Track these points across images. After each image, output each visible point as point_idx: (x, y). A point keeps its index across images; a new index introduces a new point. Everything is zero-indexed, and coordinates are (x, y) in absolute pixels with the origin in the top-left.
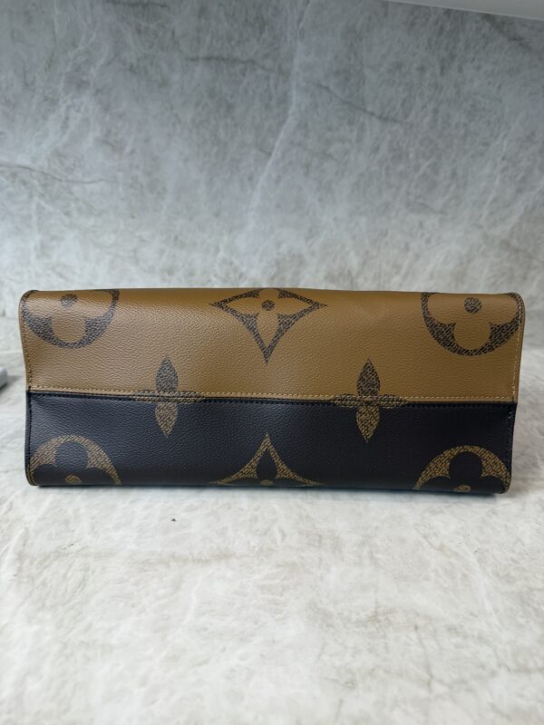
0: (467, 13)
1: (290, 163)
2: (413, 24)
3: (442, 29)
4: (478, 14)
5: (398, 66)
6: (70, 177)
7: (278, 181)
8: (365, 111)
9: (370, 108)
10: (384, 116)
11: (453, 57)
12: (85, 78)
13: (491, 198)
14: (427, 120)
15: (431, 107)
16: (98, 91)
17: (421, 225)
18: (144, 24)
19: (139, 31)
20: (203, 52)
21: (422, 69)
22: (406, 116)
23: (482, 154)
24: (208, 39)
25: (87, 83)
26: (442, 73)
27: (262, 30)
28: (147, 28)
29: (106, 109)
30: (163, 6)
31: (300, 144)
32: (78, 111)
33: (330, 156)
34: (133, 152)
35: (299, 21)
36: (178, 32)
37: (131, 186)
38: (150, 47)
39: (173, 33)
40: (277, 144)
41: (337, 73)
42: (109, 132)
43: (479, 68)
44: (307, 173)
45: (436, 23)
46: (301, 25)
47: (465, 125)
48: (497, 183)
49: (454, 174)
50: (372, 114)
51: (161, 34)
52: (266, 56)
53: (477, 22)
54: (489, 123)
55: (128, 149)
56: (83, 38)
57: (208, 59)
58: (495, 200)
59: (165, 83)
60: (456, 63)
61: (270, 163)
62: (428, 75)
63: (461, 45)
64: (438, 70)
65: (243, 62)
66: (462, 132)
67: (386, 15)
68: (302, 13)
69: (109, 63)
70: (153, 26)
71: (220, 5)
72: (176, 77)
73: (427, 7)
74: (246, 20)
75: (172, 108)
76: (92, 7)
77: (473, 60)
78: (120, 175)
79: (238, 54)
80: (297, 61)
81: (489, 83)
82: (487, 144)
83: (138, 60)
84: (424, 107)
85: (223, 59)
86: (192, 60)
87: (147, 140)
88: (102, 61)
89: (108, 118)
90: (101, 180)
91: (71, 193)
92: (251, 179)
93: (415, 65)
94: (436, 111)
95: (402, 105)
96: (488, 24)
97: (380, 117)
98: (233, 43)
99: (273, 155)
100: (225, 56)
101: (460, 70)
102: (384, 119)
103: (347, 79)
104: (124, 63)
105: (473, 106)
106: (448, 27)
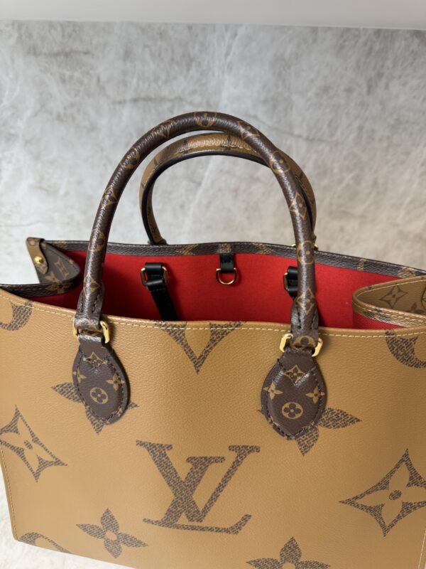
0: (397, 31)
1: (220, 190)
2: (342, 47)
3: (371, 49)
4: (408, 31)
5: (326, 89)
6: (9, 222)
7: (208, 205)
8: (292, 134)
9: (297, 132)
10: (311, 137)
11: (380, 75)
12: (12, 131)
13: (408, 199)
14: (352, 136)
15: (356, 124)
16: (27, 142)
17: (342, 229)
18: (68, 73)
19: (63, 81)
20: (129, 95)
21: (349, 90)
22: (332, 135)
23: (403, 162)
24: (134, 81)
25: (16, 136)
26: (369, 92)
27: (189, 67)
28: (71, 77)
29: (37, 158)
30: (86, 53)
31: (228, 172)
32: (9, 162)
33: (258, 180)
34: (67, 194)
35: (227, 55)
36: (104, 78)
37: (68, 224)
38: (76, 95)
39: (99, 79)
40: (207, 174)
41: (266, 101)
42: (42, 178)
43: (405, 84)
44: (235, 197)
45: (365, 44)
46: (229, 59)
47: (388, 138)
48: (415, 186)
49: (375, 183)
50: (299, 136)
51: (86, 81)
52: (194, 92)
53: (406, 39)
54: (411, 134)
55: (62, 192)
56: (7, 93)
57: (135, 100)
58: (412, 201)
59: (93, 128)
60: (384, 81)
61: (200, 191)
62: (355, 94)
63: (389, 63)
64: (365, 89)
65: (171, 100)
66: (385, 144)
67: (315, 41)
68: (230, 47)
69: (35, 115)
70: (77, 74)
71: (145, 46)
72: (103, 122)
73: (357, 29)
74: (173, 59)
75: (102, 150)
76: (13, 61)
77: (400, 77)
78: (56, 215)
79: (165, 92)
80: (225, 94)
81: (414, 97)
82: (408, 153)
83: (65, 109)
84: (350, 125)
85: (150, 99)
86: (120, 103)
87: (80, 183)
88: (28, 113)
89: (39, 166)
90: (38, 222)
91: (11, 236)
92: (182, 207)
93: (343, 87)
94: (361, 128)
95: (329, 125)
96: (417, 41)
97: (307, 139)
98: (160, 83)
99: (203, 185)
100: (153, 96)
101: (387, 87)
102: (310, 140)
103: (275, 107)
104: (51, 113)
105: (397, 120)
106: (377, 47)
